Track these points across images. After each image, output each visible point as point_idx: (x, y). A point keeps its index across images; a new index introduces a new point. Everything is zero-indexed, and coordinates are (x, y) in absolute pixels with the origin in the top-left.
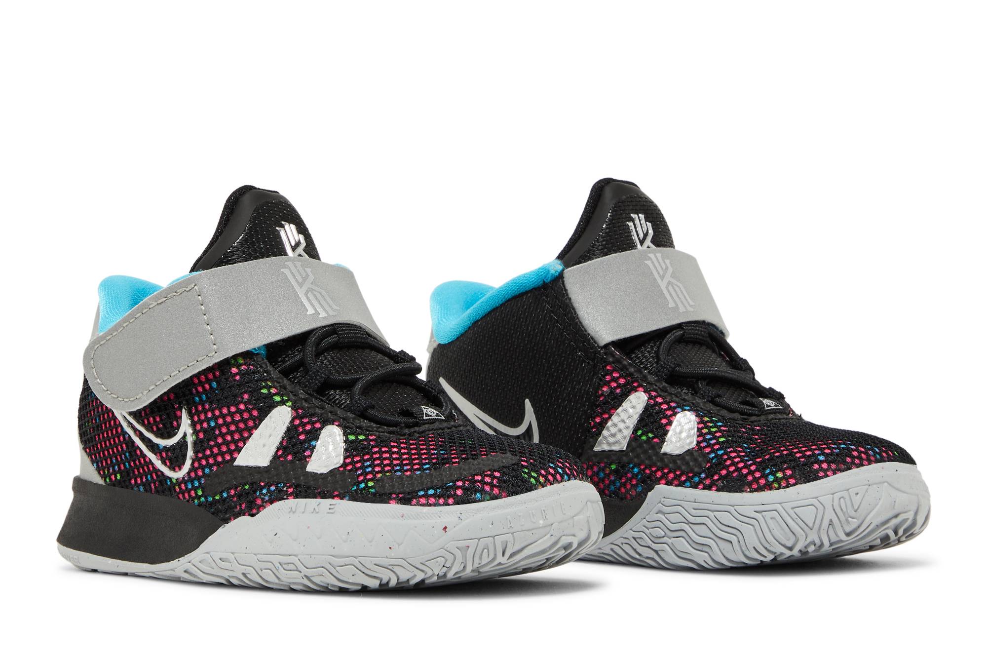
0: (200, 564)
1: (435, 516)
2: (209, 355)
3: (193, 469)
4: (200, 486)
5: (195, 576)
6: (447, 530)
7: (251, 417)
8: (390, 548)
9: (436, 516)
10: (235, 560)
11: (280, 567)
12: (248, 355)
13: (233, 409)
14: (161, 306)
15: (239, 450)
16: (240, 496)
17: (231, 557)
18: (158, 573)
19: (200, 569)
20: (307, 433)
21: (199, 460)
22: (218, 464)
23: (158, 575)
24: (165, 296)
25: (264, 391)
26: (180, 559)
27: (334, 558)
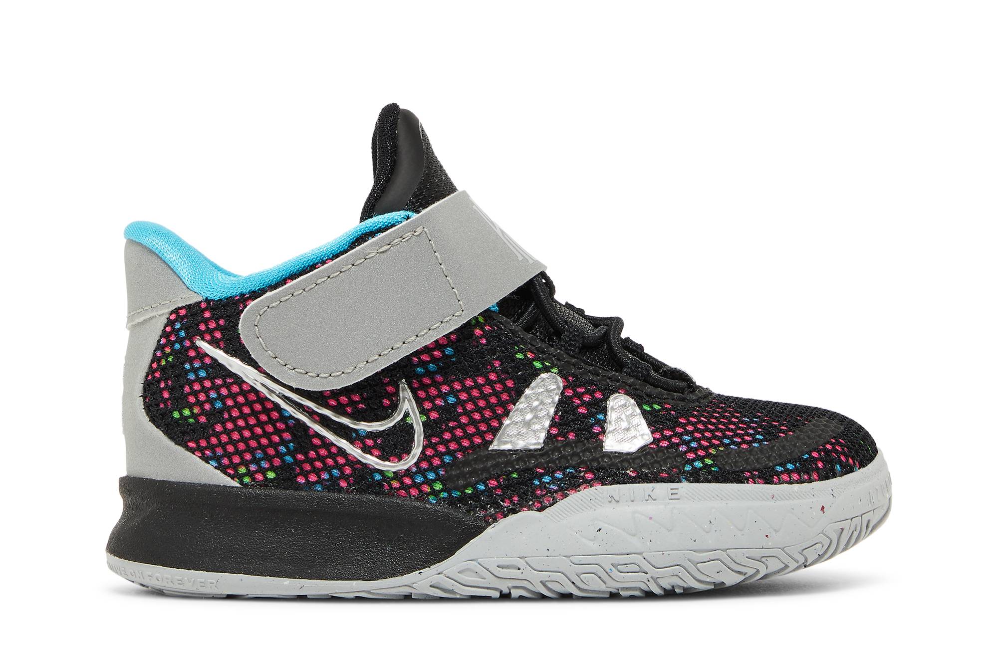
0: (459, 574)
1: (808, 495)
2: (456, 314)
3: (423, 457)
4: (438, 478)
5: (452, 592)
6: (825, 510)
7: (506, 389)
8: (767, 536)
9: (810, 494)
10: (528, 566)
11: (613, 569)
12: (487, 314)
13: (480, 380)
14: (384, 256)
15: (495, 431)
16: (505, 488)
17: (521, 563)
18: (378, 591)
19: (459, 581)
20: (588, 405)
21: (434, 446)
22: (463, 450)
23: (378, 594)
24: (388, 243)
25: (519, 356)
26: (421, 571)
27: (695, 553)
